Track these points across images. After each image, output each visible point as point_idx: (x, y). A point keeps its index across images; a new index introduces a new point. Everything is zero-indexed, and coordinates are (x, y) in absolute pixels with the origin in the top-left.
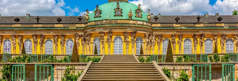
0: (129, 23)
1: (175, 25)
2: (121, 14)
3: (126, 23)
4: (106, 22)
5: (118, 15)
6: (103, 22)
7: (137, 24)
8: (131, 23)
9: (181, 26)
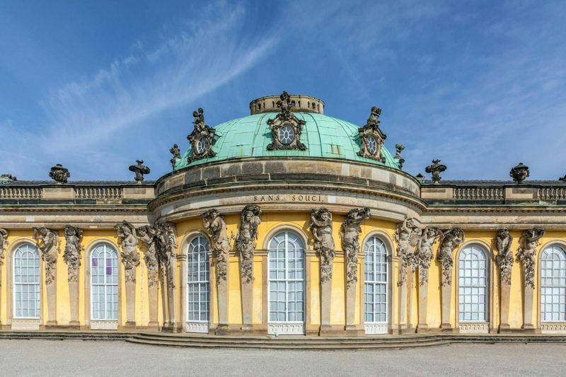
0: (336, 174)
1: (510, 194)
2: (298, 142)
3: (322, 172)
4: (231, 169)
5: (286, 146)
6: (218, 170)
7: (371, 181)
8: (343, 174)
9: (535, 196)
